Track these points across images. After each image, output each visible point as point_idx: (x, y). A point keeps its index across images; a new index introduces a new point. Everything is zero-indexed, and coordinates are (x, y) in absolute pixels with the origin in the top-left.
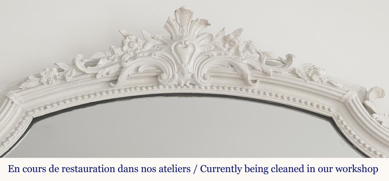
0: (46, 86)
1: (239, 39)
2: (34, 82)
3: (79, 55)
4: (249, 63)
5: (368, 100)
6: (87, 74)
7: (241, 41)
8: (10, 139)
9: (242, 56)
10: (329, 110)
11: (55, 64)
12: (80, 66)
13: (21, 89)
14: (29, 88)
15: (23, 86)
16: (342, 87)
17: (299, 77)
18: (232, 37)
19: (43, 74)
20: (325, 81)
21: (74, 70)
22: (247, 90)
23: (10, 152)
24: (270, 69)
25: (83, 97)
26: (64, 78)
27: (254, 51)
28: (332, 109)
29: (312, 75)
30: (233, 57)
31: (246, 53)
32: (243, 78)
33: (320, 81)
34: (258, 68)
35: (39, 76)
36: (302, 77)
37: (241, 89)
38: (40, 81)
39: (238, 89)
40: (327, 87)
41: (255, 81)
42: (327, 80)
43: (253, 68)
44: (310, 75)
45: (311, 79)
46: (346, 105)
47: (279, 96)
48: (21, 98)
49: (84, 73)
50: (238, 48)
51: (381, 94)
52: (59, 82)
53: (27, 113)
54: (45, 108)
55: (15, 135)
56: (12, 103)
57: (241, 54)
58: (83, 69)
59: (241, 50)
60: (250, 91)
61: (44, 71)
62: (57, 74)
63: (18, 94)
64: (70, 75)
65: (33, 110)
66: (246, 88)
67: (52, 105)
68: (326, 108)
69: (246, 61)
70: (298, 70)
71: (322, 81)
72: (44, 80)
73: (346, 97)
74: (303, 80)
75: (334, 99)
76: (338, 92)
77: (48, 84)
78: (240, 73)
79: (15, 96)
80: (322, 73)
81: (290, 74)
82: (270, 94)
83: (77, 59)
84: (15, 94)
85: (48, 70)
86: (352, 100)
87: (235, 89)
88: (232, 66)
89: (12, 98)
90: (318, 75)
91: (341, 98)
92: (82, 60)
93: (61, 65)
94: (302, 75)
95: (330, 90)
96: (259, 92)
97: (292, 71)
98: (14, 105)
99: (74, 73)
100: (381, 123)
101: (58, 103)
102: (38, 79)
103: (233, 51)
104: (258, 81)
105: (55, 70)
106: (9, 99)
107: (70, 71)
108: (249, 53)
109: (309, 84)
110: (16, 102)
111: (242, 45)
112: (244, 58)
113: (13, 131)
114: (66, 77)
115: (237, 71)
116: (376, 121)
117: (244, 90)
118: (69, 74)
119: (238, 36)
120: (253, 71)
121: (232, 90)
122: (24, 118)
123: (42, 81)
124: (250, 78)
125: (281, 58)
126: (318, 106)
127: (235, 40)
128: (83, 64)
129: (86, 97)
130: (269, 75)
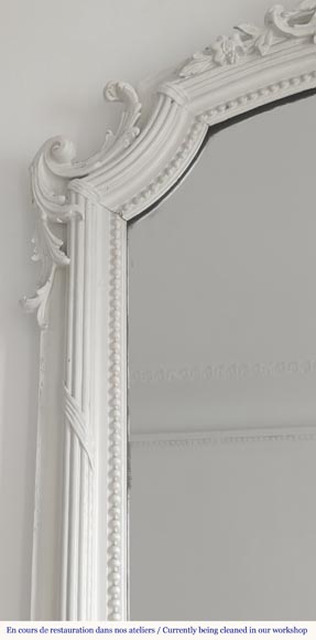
0: (225, 67)
2: (203, 64)
3: (278, 6)
6: (296, 38)
8: (178, 163)
11: (236, 28)
12: (282, 24)
13: (183, 77)
14: (197, 74)
15: (186, 71)
19: (217, 46)
21: (271, 33)
23: (178, 186)
25: (291, 81)
26: (255, 51)
35: (210, 51)
38: (213, 60)
48: (185, 93)
49: (289, 37)
52: (246, 58)
53: (198, 118)
54: (227, 107)
55: (184, 155)
56: (172, 102)
58: (287, 30)
61: (218, 40)
62: (241, 44)
63: (181, 87)
64: (266, 43)
65: (208, 113)
67: (238, 101)
72: (221, 57)
77: (229, 62)
79: (175, 90)
83: (275, 13)
84: (175, 87)
85: (225, 38)
89: (170, 93)
92: (282, 15)
93: (246, 28)
98: (176, 106)
99: (272, 40)
101: (249, 97)
102: (210, 57)
105: (237, 36)
106: (166, 96)
107: (263, 37)
110: (178, 100)
113: (179, 149)
114: (260, 47)
118: (263, 42)
122: (194, 127)
123: (217, 59)
128: (285, 21)
129: (297, 81)
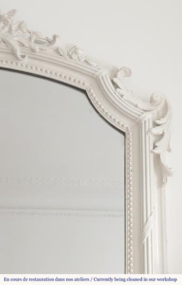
1: (12, 19)
4: (19, 40)
5: (116, 77)
7: (14, 21)
9: (14, 33)
10: (84, 84)
16: (96, 65)
17: (61, 55)
18: (6, 16)
20: (82, 60)
22: (17, 64)
24: (37, 47)
27: (25, 31)
28: (85, 84)
29: (72, 54)
30: (5, 34)
31: (18, 31)
32: (13, 53)
33: (78, 59)
34: (27, 45)
36: (63, 55)
37: (12, 63)
39: (9, 63)
40: (83, 64)
41: (23, 57)
42: (84, 59)
43: (22, 45)
44: (70, 54)
45: (71, 58)
46: (97, 80)
47: (44, 70)
50: (11, 26)
51: (128, 73)
57: (13, 32)
59: (14, 28)
60: (19, 64)
66: (16, 62)
68: (82, 82)
69: (16, 39)
70: (61, 49)
71: (80, 60)
73: (97, 73)
74: (64, 58)
75: (88, 75)
76: (92, 70)
78: (11, 48)
80: (80, 52)
81: (55, 52)
82: (36, 68)
86: (102, 77)
87: (7, 62)
88: (4, 42)
90: (77, 54)
91: (93, 74)
94: (63, 53)
95: (86, 67)
96: (26, 66)
97: (56, 50)
100: (122, 96)
103: (7, 29)
104: (26, 57)
108: (21, 31)
109: (68, 61)
111: (16, 24)
112: (15, 35)
115: (9, 46)
116: (118, 95)
117: (14, 63)
119: (11, 16)
120: (22, 47)
121: (4, 63)
124: (19, 54)
125: (47, 38)
126: (75, 80)
127: (9, 20)
130: (35, 52)
